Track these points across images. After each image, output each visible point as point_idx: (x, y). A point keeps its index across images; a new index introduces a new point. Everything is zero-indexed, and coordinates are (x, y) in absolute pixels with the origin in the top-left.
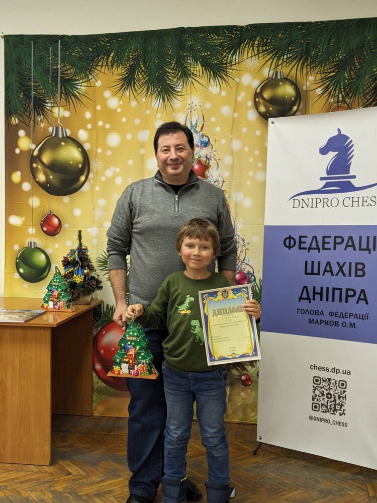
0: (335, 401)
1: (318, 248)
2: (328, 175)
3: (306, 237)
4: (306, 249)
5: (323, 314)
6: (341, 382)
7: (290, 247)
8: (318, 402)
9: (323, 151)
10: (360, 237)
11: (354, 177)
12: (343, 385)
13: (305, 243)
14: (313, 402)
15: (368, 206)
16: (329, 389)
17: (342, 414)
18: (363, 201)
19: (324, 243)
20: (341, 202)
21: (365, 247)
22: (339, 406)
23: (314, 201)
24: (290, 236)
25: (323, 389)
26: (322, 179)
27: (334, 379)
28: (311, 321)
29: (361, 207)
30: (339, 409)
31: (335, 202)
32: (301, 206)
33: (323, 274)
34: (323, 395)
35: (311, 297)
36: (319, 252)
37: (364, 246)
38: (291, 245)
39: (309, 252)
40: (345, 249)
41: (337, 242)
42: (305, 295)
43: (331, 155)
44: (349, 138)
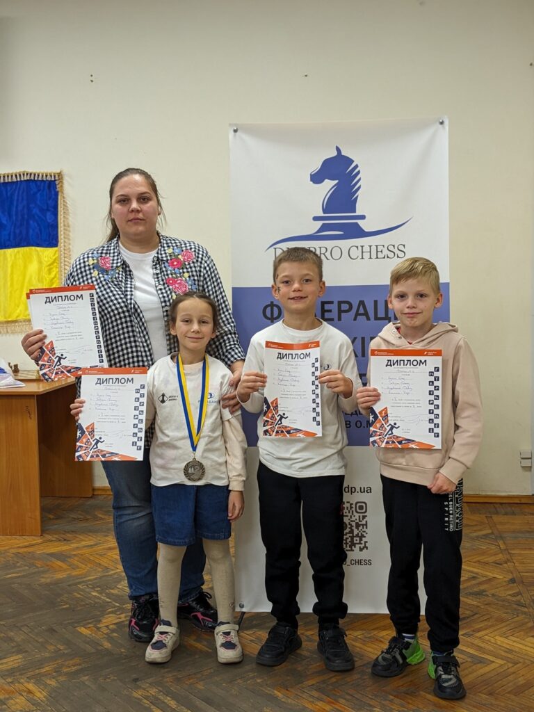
0: (352, 532)
2: (324, 213)
6: (358, 505)
7: (271, 319)
9: (317, 178)
10: (376, 302)
11: (363, 217)
12: (361, 508)
15: (384, 258)
17: (363, 548)
18: (377, 252)
19: (323, 311)
20: (346, 253)
21: (384, 316)
22: (358, 539)
24: (272, 302)
26: (316, 219)
27: (348, 502)
29: (374, 260)
30: (358, 542)
31: (336, 253)
37: (381, 314)
38: (275, 316)
40: (355, 319)
41: (342, 309)
43: (329, 184)
44: (352, 161)
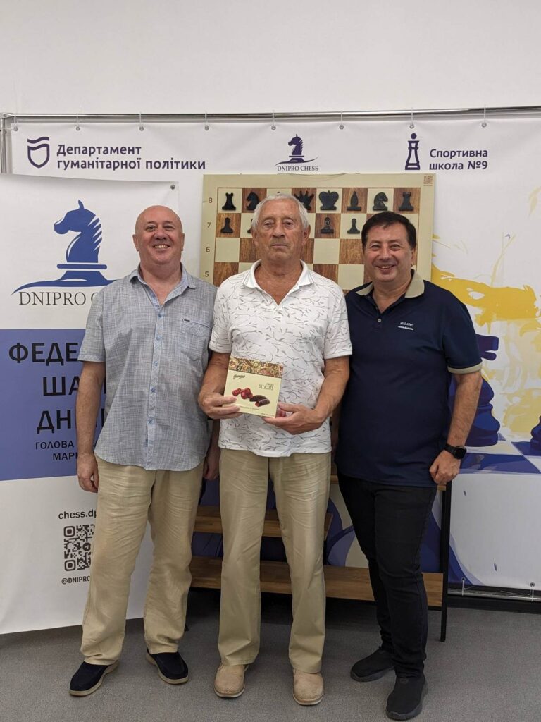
1: (60, 360)
2: (68, 261)
3: (43, 345)
4: (43, 361)
5: (72, 445)
7: (19, 360)
8: (73, 558)
9: (61, 229)
11: (104, 267)
13: (41, 352)
14: (66, 560)
16: (87, 538)
19: (68, 352)
20: (88, 299)
23: (51, 296)
24: (18, 344)
25: (78, 541)
26: (60, 266)
28: (56, 457)
31: (80, 299)
32: (32, 302)
33: (70, 393)
34: (79, 548)
35: (55, 424)
36: (62, 364)
38: (21, 357)
39: (48, 364)
42: (45, 424)
43: (72, 235)
44: (94, 215)
